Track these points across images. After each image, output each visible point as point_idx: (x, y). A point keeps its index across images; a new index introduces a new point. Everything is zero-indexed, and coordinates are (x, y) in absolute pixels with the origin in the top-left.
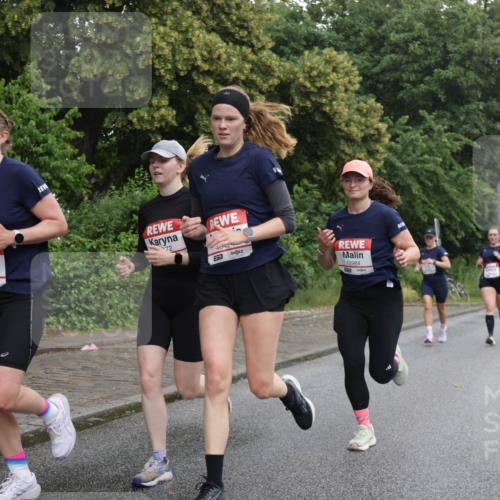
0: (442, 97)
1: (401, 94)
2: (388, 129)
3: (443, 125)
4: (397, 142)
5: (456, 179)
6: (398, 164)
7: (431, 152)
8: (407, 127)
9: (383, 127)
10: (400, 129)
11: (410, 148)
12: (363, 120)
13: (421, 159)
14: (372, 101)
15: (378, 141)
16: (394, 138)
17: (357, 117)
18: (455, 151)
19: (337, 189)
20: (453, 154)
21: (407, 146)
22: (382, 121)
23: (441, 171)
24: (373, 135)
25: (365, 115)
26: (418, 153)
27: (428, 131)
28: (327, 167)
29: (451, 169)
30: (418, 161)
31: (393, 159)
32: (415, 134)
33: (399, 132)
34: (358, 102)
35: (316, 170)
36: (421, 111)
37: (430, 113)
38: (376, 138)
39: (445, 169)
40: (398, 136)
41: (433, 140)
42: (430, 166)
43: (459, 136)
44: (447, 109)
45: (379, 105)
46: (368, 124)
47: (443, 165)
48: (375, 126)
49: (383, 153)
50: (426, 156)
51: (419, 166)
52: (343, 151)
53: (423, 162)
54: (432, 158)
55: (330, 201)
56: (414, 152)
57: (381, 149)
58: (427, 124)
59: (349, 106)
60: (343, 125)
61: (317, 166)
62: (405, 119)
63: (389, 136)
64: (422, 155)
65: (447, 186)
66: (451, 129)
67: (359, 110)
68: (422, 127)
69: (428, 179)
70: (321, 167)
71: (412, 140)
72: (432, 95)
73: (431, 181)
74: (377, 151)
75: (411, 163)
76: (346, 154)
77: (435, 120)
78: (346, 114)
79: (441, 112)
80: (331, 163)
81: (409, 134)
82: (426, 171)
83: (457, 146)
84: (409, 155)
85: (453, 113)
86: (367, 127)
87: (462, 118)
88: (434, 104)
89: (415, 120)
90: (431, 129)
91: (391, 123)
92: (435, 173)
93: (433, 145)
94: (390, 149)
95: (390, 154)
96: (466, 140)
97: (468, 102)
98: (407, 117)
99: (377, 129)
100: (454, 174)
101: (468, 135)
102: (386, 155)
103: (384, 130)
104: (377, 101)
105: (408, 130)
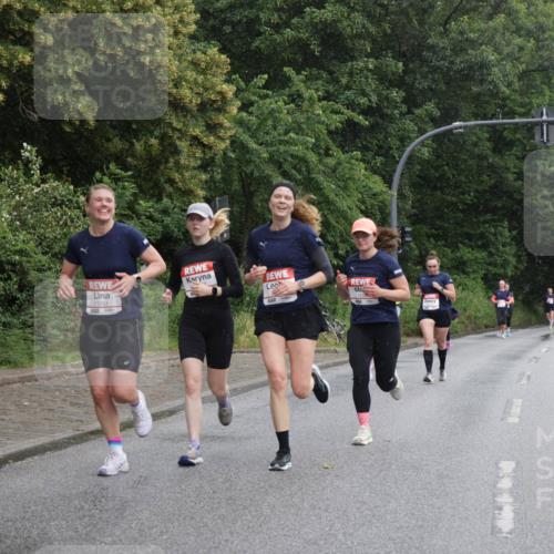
0: (316, 49)
1: (257, 43)
2: (239, 90)
3: (317, 90)
4: (251, 114)
5: (335, 170)
6: (253, 145)
7: (299, 129)
8: (265, 92)
9: (229, 90)
10: (254, 94)
11: (270, 123)
12: (201, 79)
13: (286, 138)
14: (213, 51)
15: (220, 110)
16: (245, 107)
17: (191, 74)
18: (333, 127)
19: (162, 180)
20: (330, 133)
21: (265, 120)
22: (228, 81)
23: (313, 158)
24: (215, 101)
25: (203, 72)
26: (281, 130)
27: (295, 98)
28: (148, 147)
29: (327, 154)
30: (281, 142)
31: (245, 138)
32: (277, 103)
33: (254, 98)
34: (194, 52)
35: (131, 151)
36: (286, 69)
37: (298, 73)
38: (220, 106)
39: (319, 154)
40: (252, 104)
41: (302, 113)
42: (298, 150)
43: (338, 106)
44: (322, 68)
45: (223, 57)
46: (208, 84)
47: (315, 148)
48: (218, 88)
49: (229, 129)
50: (292, 135)
51: (282, 148)
52: (170, 124)
53: (288, 143)
54: (301, 138)
55: (152, 196)
56: (275, 128)
57: (227, 124)
58: (294, 89)
59: (180, 58)
60: (171, 85)
61: (132, 144)
62: (262, 79)
63: (239, 103)
64: (287, 132)
65: (321, 178)
66: (328, 97)
67: (195, 64)
68: (287, 91)
69: (295, 168)
70: (138, 147)
71: (273, 111)
72: (302, 46)
73: (299, 171)
74: (221, 125)
75: (272, 144)
76: (174, 129)
77: (304, 82)
78: (174, 68)
79: (315, 71)
80: (154, 141)
81: (268, 101)
82: (292, 156)
83: (336, 121)
84: (267, 133)
85: (331, 73)
86: (206, 89)
87: (344, 81)
88: (305, 59)
89: (278, 82)
90: (300, 96)
91: (242, 84)
92: (304, 160)
93: (301, 118)
94: (240, 123)
95: (241, 130)
96: (349, 113)
97: (353, 58)
98: (266, 76)
99: (221, 93)
100: (331, 161)
101: (351, 105)
102: (233, 132)
103: (230, 95)
104: (221, 51)
105: (267, 96)
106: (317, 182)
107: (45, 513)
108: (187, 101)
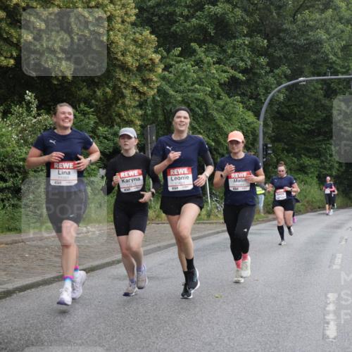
0: (212, 32)
1: (175, 28)
2: (161, 60)
3: (212, 58)
4: (171, 72)
5: (223, 108)
6: (171, 92)
7: (200, 82)
8: (179, 58)
9: (157, 57)
10: (172, 60)
11: (182, 78)
12: (138, 50)
13: (192, 88)
14: (147, 33)
15: (151, 70)
16: (167, 68)
17: (132, 48)
18: (222, 81)
19: (114, 114)
20: (221, 85)
21: (180, 76)
22: (156, 52)
23: (209, 100)
24: (148, 65)
25: (140, 46)
26: (189, 82)
27: (199, 63)
28: (105, 94)
29: (219, 98)
30: (189, 91)
31: (166, 87)
32: (187, 65)
33: (172, 63)
34: (135, 33)
35: (94, 96)
36: (192, 44)
37: (200, 47)
38: (151, 67)
39: (213, 98)
40: (171, 66)
41: (203, 71)
42: (200, 95)
43: (226, 68)
44: (216, 43)
45: (153, 36)
46: (143, 54)
47: (211, 94)
48: (150, 57)
49: (157, 82)
50: (196, 86)
51: (190, 94)
52: (120, 79)
53: (194, 91)
54: (202, 88)
55: (107, 125)
56: (186, 82)
57: (155, 79)
58: (198, 57)
59: (126, 37)
60: (119, 54)
61: (95, 92)
62: (178, 50)
63: (163, 66)
64: (193, 84)
65: (215, 114)
66: (219, 62)
67: (135, 41)
68: (193, 58)
69: (197, 107)
70: (99, 93)
71: (184, 71)
72: (202, 29)
73: (201, 109)
74: (151, 80)
75: (183, 92)
76: (122, 82)
77: (204, 52)
78: (121, 44)
79: (211, 45)
80: (108, 90)
81: (181, 64)
82: (196, 99)
83: (224, 77)
84: (181, 85)
85: (221, 47)
86: (142, 57)
87: (230, 51)
88: (204, 38)
89: (187, 53)
90: (202, 61)
91: (165, 53)
92: (203, 102)
93: (202, 75)
94: (164, 78)
95: (164, 83)
96: (232, 72)
97: (235, 37)
98: (180, 49)
99: (151, 59)
100: (221, 103)
101: (234, 67)
102: (159, 84)
103: (157, 61)
104: (152, 33)
105: (180, 61)
106: (212, 115)
107: (39, 325)
108: (130, 64)
